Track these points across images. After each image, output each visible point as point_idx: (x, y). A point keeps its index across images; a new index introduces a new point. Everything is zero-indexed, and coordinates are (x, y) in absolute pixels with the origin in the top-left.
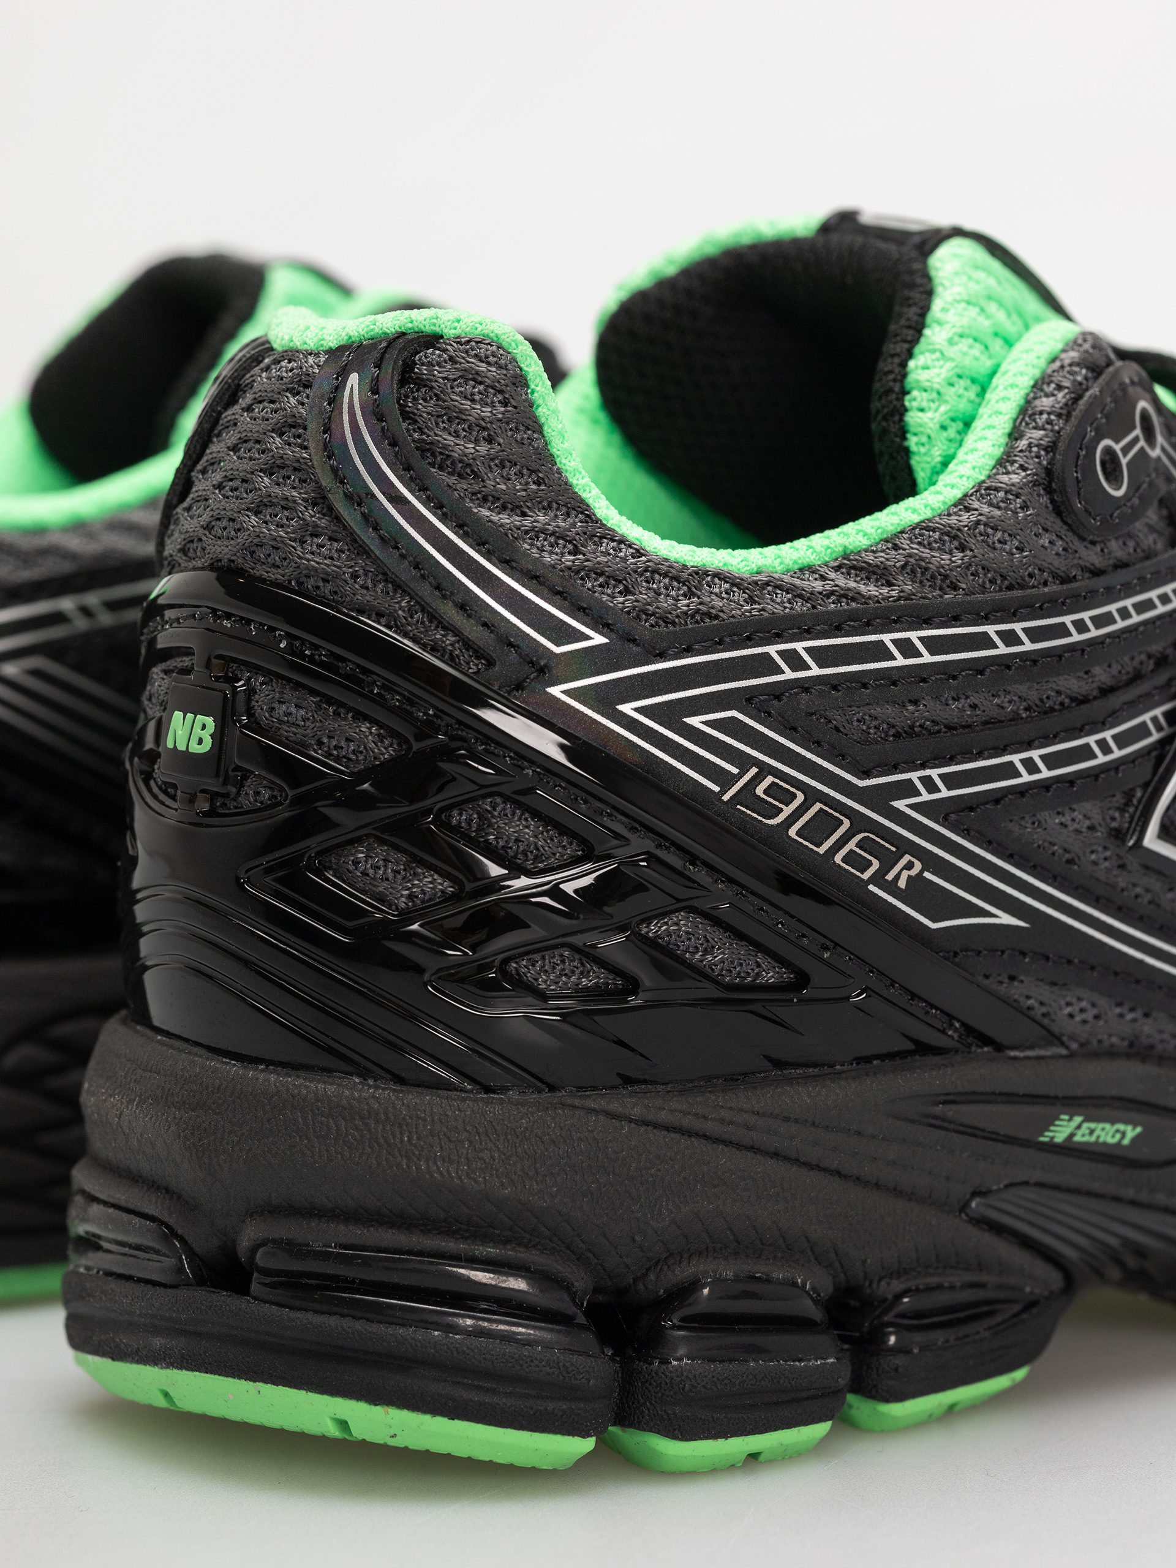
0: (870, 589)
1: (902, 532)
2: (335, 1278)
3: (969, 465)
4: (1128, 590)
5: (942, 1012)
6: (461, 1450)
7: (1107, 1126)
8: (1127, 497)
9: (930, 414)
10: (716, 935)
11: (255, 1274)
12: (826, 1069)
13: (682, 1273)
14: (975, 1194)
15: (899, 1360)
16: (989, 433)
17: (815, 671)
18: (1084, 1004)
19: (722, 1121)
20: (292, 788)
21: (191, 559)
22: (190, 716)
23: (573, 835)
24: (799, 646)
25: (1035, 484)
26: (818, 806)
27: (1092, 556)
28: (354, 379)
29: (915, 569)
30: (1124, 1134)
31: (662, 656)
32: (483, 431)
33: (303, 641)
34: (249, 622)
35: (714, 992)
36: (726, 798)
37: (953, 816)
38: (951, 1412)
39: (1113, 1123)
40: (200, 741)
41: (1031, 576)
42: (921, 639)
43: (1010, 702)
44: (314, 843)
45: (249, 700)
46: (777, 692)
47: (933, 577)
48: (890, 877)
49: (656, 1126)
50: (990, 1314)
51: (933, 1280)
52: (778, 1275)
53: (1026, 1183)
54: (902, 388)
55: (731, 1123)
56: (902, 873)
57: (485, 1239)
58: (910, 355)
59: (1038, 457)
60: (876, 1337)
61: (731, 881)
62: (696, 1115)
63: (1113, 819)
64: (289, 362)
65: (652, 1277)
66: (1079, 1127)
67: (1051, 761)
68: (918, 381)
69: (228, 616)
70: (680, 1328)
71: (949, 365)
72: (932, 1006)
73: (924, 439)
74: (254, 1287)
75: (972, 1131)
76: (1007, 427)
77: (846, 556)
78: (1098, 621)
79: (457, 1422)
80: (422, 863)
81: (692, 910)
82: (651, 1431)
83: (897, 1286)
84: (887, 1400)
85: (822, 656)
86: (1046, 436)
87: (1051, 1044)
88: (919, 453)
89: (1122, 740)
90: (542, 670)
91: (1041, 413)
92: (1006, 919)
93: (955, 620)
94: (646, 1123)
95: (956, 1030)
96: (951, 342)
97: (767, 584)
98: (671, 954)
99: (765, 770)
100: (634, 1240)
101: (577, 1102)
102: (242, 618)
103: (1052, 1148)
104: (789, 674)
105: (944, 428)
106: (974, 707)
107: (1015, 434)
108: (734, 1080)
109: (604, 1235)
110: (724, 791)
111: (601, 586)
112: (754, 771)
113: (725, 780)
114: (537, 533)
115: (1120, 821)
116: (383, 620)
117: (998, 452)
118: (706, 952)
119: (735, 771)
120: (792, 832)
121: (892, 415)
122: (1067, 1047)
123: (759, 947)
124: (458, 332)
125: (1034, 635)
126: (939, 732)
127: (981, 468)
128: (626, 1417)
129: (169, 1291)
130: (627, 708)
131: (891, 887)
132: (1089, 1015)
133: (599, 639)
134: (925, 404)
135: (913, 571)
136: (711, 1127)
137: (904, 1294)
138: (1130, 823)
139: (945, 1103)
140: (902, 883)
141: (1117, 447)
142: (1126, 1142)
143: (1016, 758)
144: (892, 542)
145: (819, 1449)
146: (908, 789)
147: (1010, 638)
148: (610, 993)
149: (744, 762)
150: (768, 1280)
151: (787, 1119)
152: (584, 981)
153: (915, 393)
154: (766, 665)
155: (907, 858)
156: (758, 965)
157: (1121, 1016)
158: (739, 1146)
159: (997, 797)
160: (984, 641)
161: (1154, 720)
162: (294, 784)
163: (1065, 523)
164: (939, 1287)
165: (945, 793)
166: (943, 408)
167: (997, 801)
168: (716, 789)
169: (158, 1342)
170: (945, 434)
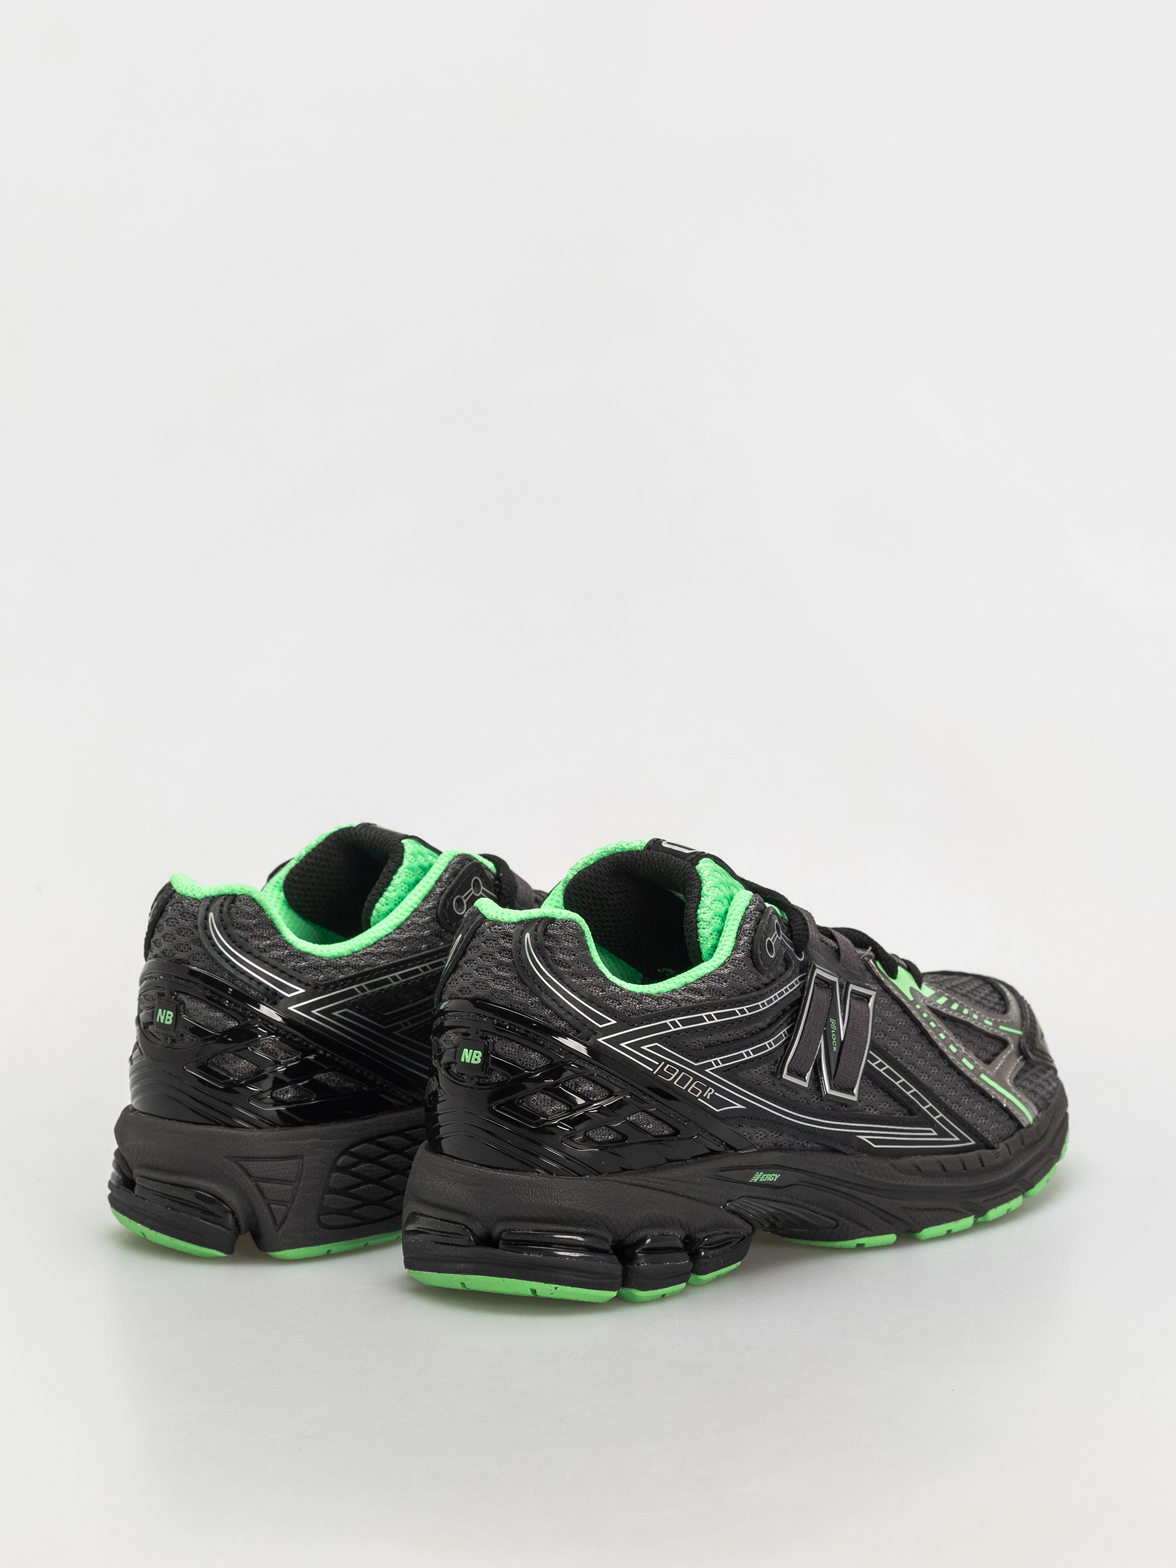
0: (698, 998)
1: (705, 976)
2: (528, 1241)
3: (724, 951)
4: (776, 989)
5: (720, 1140)
6: (573, 1298)
7: (770, 1175)
8: (775, 958)
9: (707, 930)
10: (651, 1119)
11: (501, 1241)
12: (684, 1162)
13: (641, 1234)
14: (728, 1201)
15: (705, 1260)
16: (729, 938)
17: (682, 1028)
18: (761, 1132)
19: (654, 1182)
20: (511, 1076)
21: (463, 994)
22: (471, 1051)
23: (606, 1088)
24: (676, 1020)
25: (748, 956)
26: (683, 1073)
27: (765, 980)
28: (528, 935)
29: (709, 989)
30: (775, 1177)
31: (633, 1026)
32: (570, 952)
33: (515, 1026)
34: (493, 1019)
35: (650, 1138)
36: (655, 1073)
37: (723, 1073)
38: (718, 1278)
39: (771, 1174)
40: (476, 1060)
41: (747, 989)
42: (714, 1014)
43: (741, 1032)
44: (519, 1095)
45: (493, 1046)
46: (669, 1035)
47: (716, 992)
48: (705, 1095)
49: (634, 1185)
50: (731, 1242)
51: (714, 1232)
52: (670, 1233)
53: (743, 1196)
54: (696, 920)
55: (657, 1183)
56: (708, 1094)
57: (581, 1226)
58: (697, 908)
59: (747, 946)
60: (698, 1253)
61: (657, 1101)
62: (646, 1181)
63: (772, 1069)
64: (499, 926)
65: (632, 1236)
66: (762, 1176)
67: (754, 1052)
68: (702, 918)
69: (485, 1017)
70: (642, 1253)
71: (712, 912)
72: (716, 1138)
73: (705, 939)
74: (500, 1245)
75: (728, 1180)
76: (735, 935)
77: (686, 985)
78: (769, 1002)
79: (575, 1288)
80: (556, 1099)
81: (644, 1111)
82: (632, 1288)
83: (704, 1235)
84: (702, 1275)
85: (683, 1022)
86: (749, 938)
87: (752, 1148)
88: (703, 944)
89: (775, 1042)
90: (595, 1033)
91: (746, 930)
92: (740, 1106)
93: (725, 1007)
94: (630, 1184)
95: (723, 1145)
96: (712, 903)
97: (663, 997)
98: (637, 1126)
99: (667, 1062)
100: (628, 1224)
101: (609, 1178)
102: (490, 1018)
103: (753, 1184)
104: (673, 1029)
105: (711, 934)
106: (730, 1035)
107: (738, 938)
108: (656, 1167)
109: (619, 1223)
110: (654, 1071)
111: (611, 1002)
112: (663, 1063)
113: (654, 1067)
114: (590, 985)
115: (774, 1069)
116: (542, 1018)
117: (733, 945)
118: (647, 1125)
119: (657, 1063)
120: (675, 1083)
121: (693, 930)
122: (756, 1148)
123: (664, 1122)
124: (561, 917)
125: (750, 1010)
126: (718, 1045)
127: (728, 951)
128: (626, 1283)
129: (467, 1248)
130: (623, 1045)
131: (705, 1099)
132: (762, 1137)
133: (614, 1022)
134: (705, 927)
135: (710, 990)
136: (651, 1184)
137: (705, 1238)
138: (778, 1069)
139: (721, 1171)
140: (708, 1097)
141: (771, 940)
142: (775, 1180)
143: (743, 1052)
144: (702, 979)
145: (681, 1293)
146: (710, 1066)
147: (742, 1012)
148: (619, 1141)
149: (660, 1060)
150: (668, 1235)
151: (673, 1180)
152: (610, 1138)
153: (701, 923)
154: (666, 1027)
155: (710, 1088)
156: (663, 1128)
157: (773, 1135)
158: (659, 1190)
159: (737, 1065)
160: (734, 1013)
161: (784, 1033)
162: (513, 1074)
163: (757, 969)
164: (717, 1234)
165: (722, 1065)
166: (711, 928)
167: (737, 1066)
168: (652, 1070)
169: (462, 1266)
170: (712, 936)
